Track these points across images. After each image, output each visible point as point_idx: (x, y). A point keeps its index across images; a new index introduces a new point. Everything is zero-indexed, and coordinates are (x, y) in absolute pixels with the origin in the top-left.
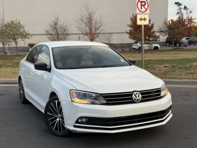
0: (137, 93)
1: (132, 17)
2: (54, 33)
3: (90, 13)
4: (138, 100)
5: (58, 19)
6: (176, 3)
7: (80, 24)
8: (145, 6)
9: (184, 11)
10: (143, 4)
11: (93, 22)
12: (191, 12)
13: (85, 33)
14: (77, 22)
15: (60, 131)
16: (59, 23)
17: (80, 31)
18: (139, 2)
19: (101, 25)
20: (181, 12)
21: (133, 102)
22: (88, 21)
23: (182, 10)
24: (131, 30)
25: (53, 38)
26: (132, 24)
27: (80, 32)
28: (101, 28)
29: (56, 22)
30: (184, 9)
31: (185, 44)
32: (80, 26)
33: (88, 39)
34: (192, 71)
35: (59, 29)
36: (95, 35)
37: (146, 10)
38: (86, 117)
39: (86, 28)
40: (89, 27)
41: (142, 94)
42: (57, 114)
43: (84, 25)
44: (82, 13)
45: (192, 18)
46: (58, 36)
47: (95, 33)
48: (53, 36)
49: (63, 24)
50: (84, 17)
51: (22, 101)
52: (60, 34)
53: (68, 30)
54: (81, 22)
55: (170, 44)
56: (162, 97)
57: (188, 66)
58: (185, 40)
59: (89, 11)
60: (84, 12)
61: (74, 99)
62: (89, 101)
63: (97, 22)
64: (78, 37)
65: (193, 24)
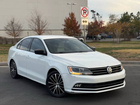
0: (109, 68)
2: (10, 29)
4: (110, 72)
5: (14, 19)
6: (92, 11)
7: (31, 23)
8: (86, 13)
9: (97, 16)
10: (85, 11)
11: (40, 22)
12: (101, 17)
13: (35, 30)
14: (29, 22)
15: (59, 93)
16: (15, 22)
17: (31, 28)
18: (82, 10)
19: (46, 25)
20: (95, 17)
21: (108, 73)
22: (37, 21)
24: (65, 28)
25: (11, 33)
26: (65, 24)
29: (13, 21)
30: (97, 15)
31: (99, 38)
32: (31, 25)
33: (37, 34)
35: (15, 27)
36: (42, 31)
37: (87, 15)
38: (79, 84)
39: (35, 26)
40: (38, 25)
41: (112, 68)
42: (56, 83)
43: (34, 24)
45: (103, 21)
46: (14, 31)
47: (42, 29)
48: (10, 31)
49: (18, 23)
50: (34, 18)
51: (13, 76)
52: (16, 30)
53: (22, 28)
54: (32, 22)
55: (89, 38)
56: (121, 70)
57: (110, 52)
58: (99, 36)
59: (38, 15)
60: (34, 15)
61: (72, 72)
62: (81, 73)
63: (43, 22)
64: (27, 32)
65: (103, 25)
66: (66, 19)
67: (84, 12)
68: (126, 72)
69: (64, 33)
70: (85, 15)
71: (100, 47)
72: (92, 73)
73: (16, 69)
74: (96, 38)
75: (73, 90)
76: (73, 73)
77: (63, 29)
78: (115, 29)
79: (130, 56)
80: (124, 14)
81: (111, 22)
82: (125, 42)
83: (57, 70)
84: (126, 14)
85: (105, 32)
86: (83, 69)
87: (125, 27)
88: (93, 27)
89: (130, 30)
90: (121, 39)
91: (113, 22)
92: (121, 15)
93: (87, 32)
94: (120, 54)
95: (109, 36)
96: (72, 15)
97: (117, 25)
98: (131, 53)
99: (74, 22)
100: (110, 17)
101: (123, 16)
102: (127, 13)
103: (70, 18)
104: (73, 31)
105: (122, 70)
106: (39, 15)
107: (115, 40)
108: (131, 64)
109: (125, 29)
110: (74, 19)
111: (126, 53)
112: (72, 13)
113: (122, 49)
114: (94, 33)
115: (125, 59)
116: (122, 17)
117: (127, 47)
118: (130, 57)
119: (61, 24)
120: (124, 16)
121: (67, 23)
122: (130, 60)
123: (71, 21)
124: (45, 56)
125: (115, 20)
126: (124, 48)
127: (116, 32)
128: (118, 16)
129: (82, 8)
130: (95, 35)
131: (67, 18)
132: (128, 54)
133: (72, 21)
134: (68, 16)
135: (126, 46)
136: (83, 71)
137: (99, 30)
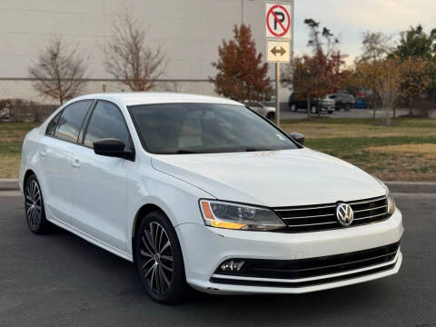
1: (222, 47)
2: (49, 77)
3: (134, 34)
4: (347, 221)
5: (58, 44)
6: (307, 21)
7: (113, 58)
8: (283, 23)
9: (322, 39)
10: (280, 17)
11: (141, 54)
12: (337, 41)
13: (124, 78)
14: (105, 52)
16: (63, 54)
17: (113, 73)
18: (271, 15)
19: (159, 62)
20: (317, 40)
21: (338, 226)
22: (131, 51)
23: (320, 36)
24: (219, 76)
25: (48, 87)
26: (221, 61)
27: (113, 77)
28: (159, 69)
29: (56, 51)
30: (323, 33)
31: (329, 108)
32: (112, 62)
34: (376, 164)
35: (63, 68)
36: (146, 83)
37: (286, 31)
39: (125, 66)
40: (133, 65)
43: (121, 62)
44: (119, 34)
45: (341, 54)
46: (59, 83)
47: (147, 78)
48: (47, 82)
49: (71, 56)
50: (122, 42)
51: (34, 227)
52: (64, 80)
53: (83, 71)
54: (114, 54)
55: (297, 107)
56: (388, 216)
57: (360, 153)
58: (328, 100)
59: (133, 30)
60: (122, 32)
61: (212, 220)
62: (244, 224)
63: (150, 54)
64: (101, 87)
65: (342, 68)
66: (225, 44)
67: (276, 21)
68: (405, 222)
69: (216, 92)
70: (279, 30)
71: (329, 134)
72: (283, 225)
73: (41, 203)
74: (319, 107)
75: (213, 280)
76: (217, 221)
77: (214, 79)
78: (381, 77)
79: (424, 165)
80: (411, 34)
81: (369, 58)
82: (411, 121)
83: (164, 210)
84: (416, 32)
85: (348, 90)
86: (251, 210)
87: (413, 74)
88: (308, 71)
89: (427, 82)
90: (399, 113)
91: (374, 57)
92: (402, 34)
93: (290, 89)
94: (394, 159)
95: (359, 102)
96: (244, 33)
97: (388, 65)
98: (429, 157)
99: (249, 56)
100: (365, 42)
101: (405, 39)
102: (420, 28)
103: (237, 44)
104: (245, 85)
105: (390, 215)
106: (137, 32)
107: (380, 113)
108: (425, 192)
109: (412, 79)
110: (249, 46)
111: (411, 157)
112: (243, 27)
113: (401, 144)
114: (312, 93)
115: (407, 176)
116: (402, 41)
117: (418, 138)
118: (424, 170)
119: (208, 63)
120: (408, 39)
121: (226, 60)
122: (424, 179)
123: (240, 53)
124: (128, 162)
125: (382, 51)
126: (407, 140)
127: (382, 87)
128: (390, 38)
129: (269, 6)
130: (315, 99)
131: (228, 44)
132: (421, 159)
133: (242, 52)
134: (230, 36)
135: (414, 135)
136: (251, 215)
137: (330, 81)
